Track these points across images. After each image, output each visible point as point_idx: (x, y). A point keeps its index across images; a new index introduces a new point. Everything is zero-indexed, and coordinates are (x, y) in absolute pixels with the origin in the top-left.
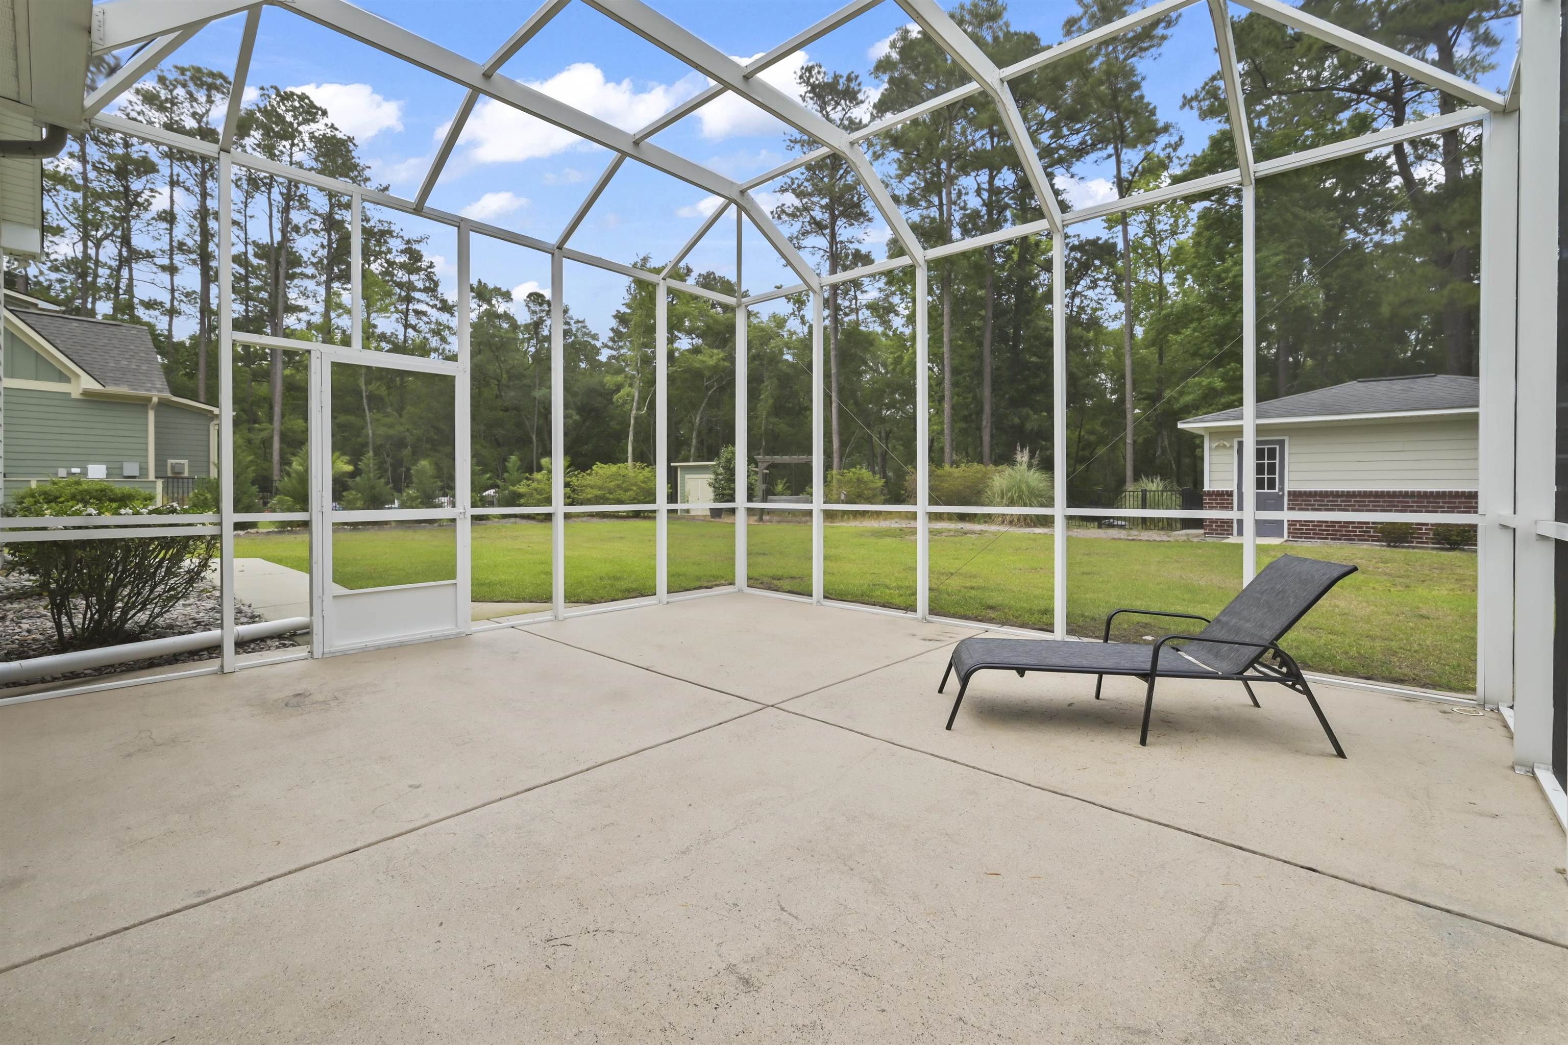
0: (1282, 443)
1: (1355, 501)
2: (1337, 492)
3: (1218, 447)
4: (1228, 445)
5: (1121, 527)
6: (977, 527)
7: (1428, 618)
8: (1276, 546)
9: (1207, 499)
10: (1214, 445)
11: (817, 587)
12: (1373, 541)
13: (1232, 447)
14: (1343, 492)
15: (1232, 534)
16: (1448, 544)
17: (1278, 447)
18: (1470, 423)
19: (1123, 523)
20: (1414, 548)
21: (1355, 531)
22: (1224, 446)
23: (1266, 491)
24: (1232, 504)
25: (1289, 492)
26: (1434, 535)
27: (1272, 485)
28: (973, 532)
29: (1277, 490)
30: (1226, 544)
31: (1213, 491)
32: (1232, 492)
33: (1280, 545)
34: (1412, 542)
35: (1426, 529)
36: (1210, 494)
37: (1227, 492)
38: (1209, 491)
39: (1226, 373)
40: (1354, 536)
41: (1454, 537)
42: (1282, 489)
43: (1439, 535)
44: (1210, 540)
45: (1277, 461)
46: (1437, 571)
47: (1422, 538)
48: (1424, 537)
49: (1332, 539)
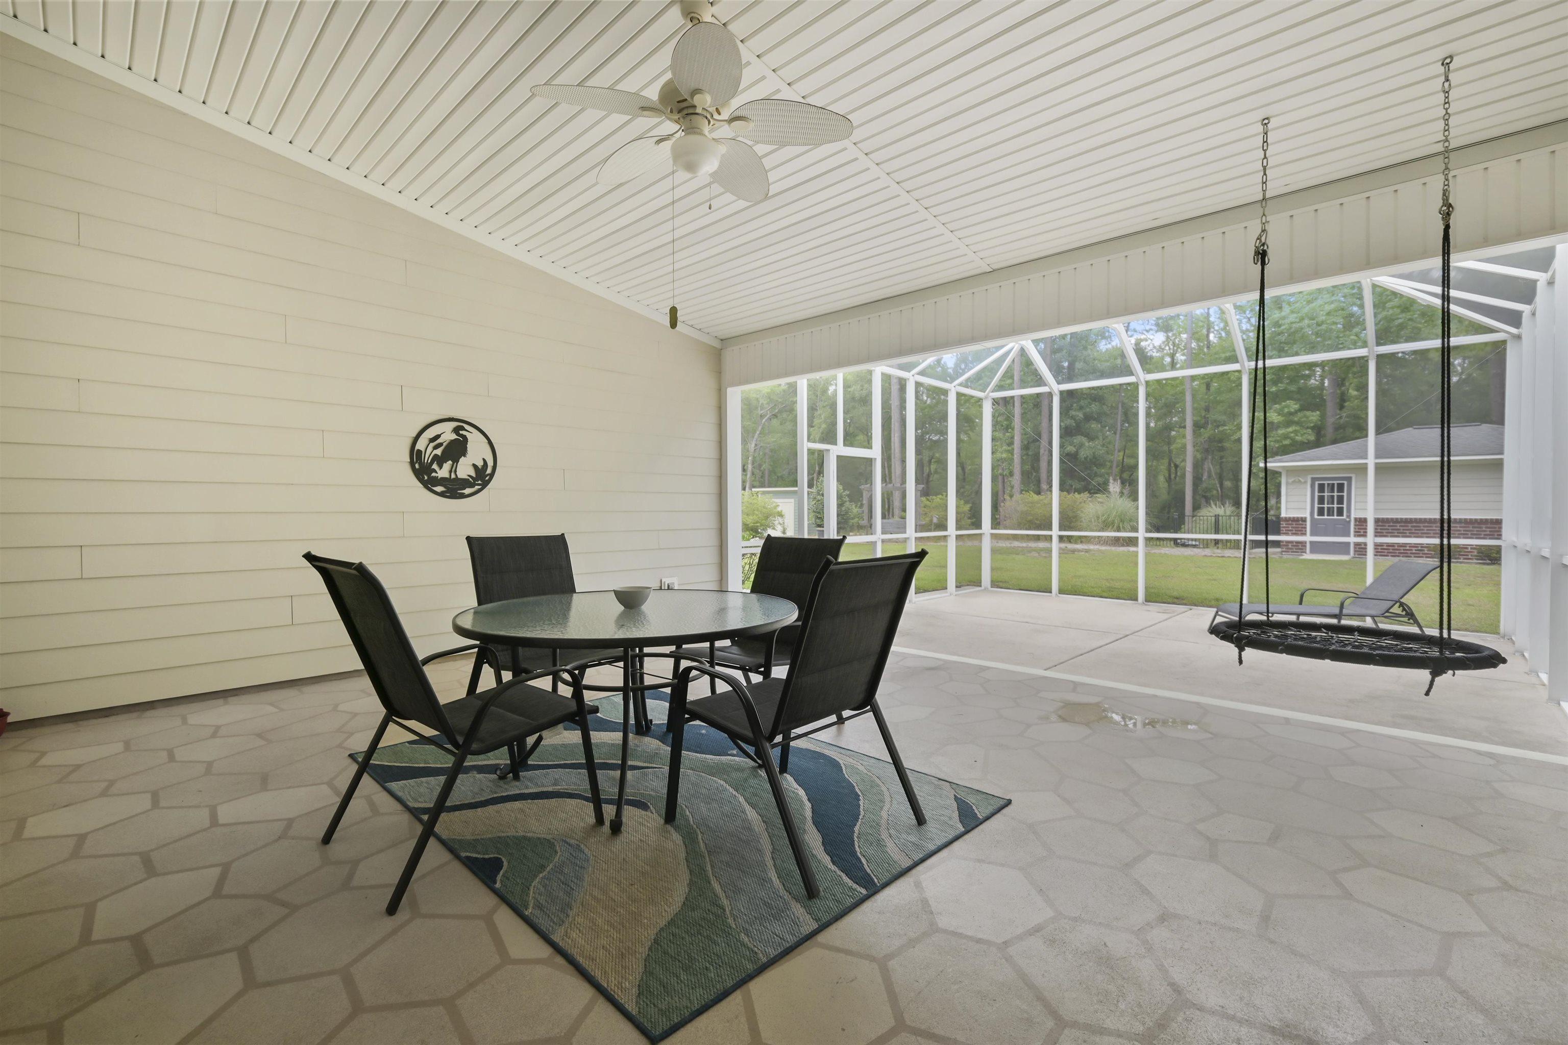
0: (1349, 479)
1: (1412, 526)
2: (1397, 519)
3: (1294, 482)
4: (1302, 480)
5: (1195, 546)
6: (1079, 546)
7: (1473, 606)
8: (1346, 561)
9: (1283, 524)
10: (1290, 481)
11: (1055, 587)
12: (1427, 557)
13: (1306, 482)
14: (1401, 519)
15: (1305, 552)
16: (1490, 560)
17: (1345, 483)
18: (1498, 466)
19: (1197, 543)
20: (1461, 563)
21: (1411, 550)
22: (1300, 481)
23: (1335, 517)
24: (1305, 528)
25: (1356, 519)
26: (1478, 553)
27: (1340, 512)
28: (1079, 551)
29: (1345, 517)
30: (1302, 559)
31: (1290, 518)
32: (1306, 518)
33: (1350, 560)
34: (1460, 559)
35: (1471, 548)
36: (1287, 520)
37: (1302, 518)
38: (1286, 518)
39: (1282, 409)
40: (1411, 553)
41: (1494, 555)
42: (1349, 516)
43: (1482, 553)
44: (1285, 556)
45: (1345, 494)
46: (1480, 579)
47: (1467, 555)
48: (1470, 554)
49: (1392, 556)
